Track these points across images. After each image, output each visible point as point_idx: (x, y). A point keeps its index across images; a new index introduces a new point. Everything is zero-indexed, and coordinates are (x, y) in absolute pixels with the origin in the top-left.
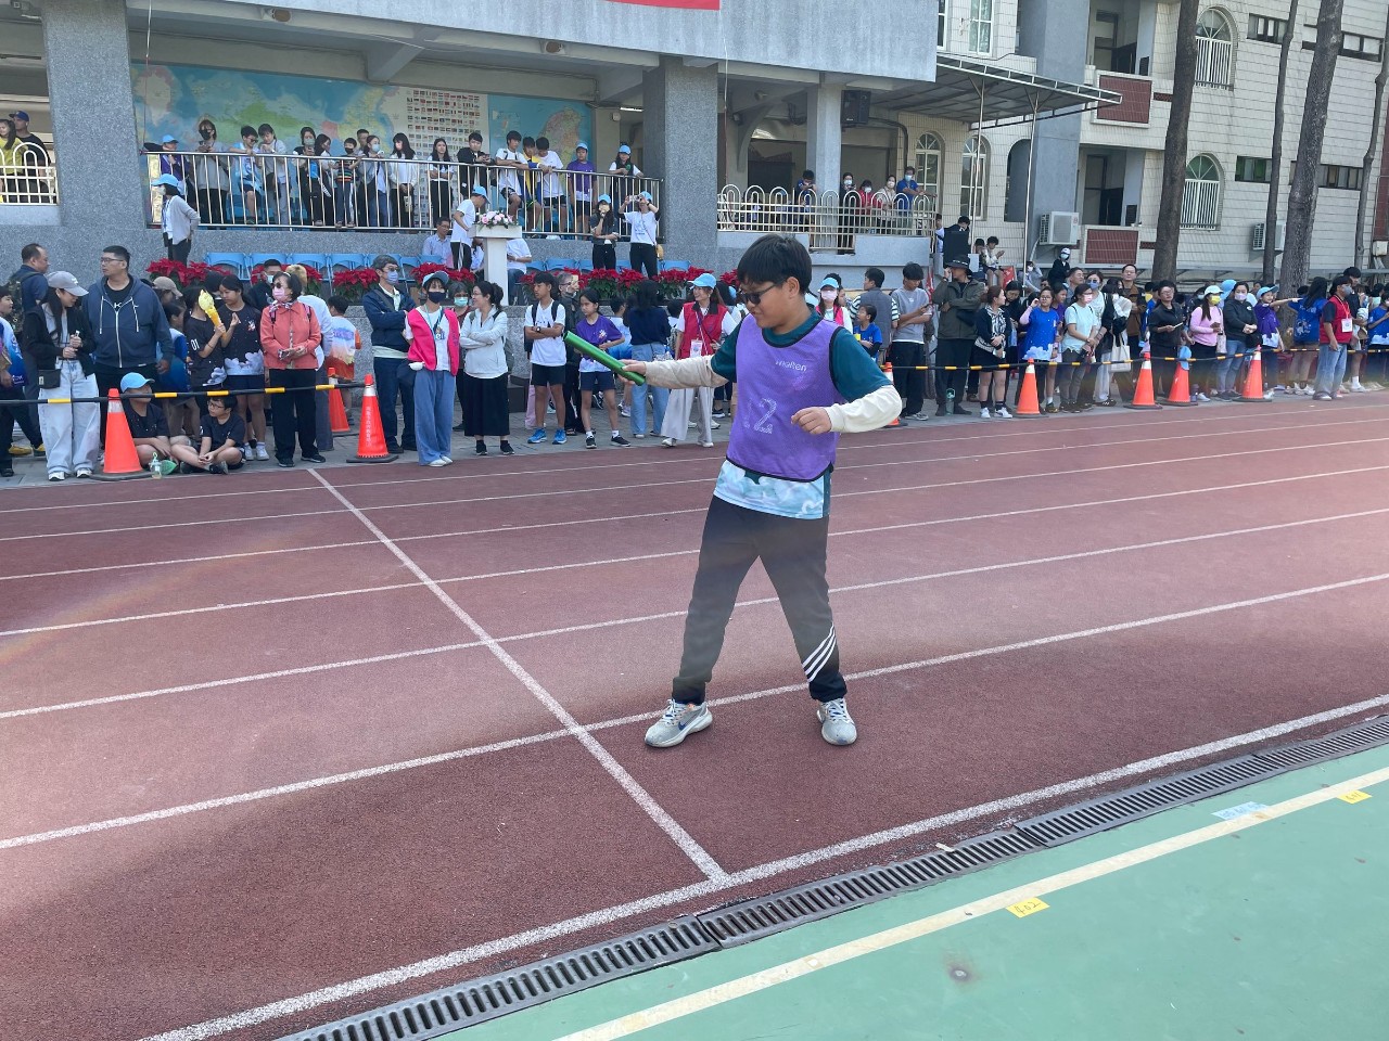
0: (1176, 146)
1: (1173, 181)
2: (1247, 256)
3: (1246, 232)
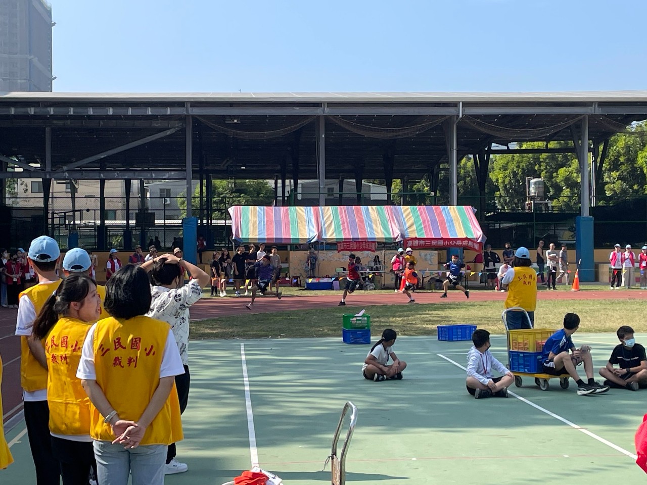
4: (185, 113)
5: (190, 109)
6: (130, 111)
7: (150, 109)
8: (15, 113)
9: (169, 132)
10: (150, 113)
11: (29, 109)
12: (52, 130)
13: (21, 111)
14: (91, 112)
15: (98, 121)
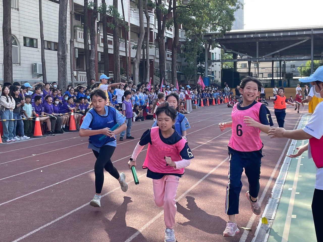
0: (7, 31)
1: (8, 45)
2: (31, 76)
3: (30, 66)
4: (311, 33)
5: (313, 32)
6: (289, 34)
7: (297, 32)
8: (246, 37)
9: (304, 41)
10: (297, 34)
11: (251, 35)
12: (259, 43)
13: (248, 36)
14: (274, 35)
15: (276, 38)
